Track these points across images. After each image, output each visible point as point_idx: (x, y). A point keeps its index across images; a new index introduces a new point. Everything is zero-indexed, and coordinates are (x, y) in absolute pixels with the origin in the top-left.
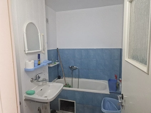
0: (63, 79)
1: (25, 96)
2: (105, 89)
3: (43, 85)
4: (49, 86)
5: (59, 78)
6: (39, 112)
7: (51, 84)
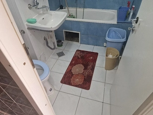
0: (66, 9)
1: (27, 25)
2: (113, 19)
3: (44, 14)
4: (51, 15)
5: (61, 7)
6: (45, 41)
7: (53, 12)
